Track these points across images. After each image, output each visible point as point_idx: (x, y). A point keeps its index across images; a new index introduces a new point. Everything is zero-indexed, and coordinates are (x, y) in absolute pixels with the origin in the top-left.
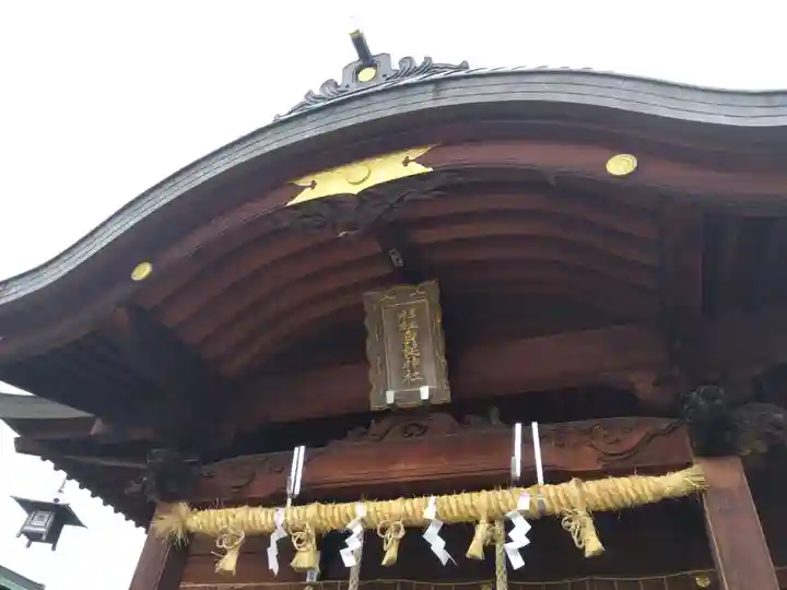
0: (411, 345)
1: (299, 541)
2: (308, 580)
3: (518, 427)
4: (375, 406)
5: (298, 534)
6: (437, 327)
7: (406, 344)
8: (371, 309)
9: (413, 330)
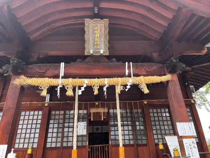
0: (97, 38)
1: (67, 88)
2: (46, 102)
3: (127, 63)
4: (86, 54)
5: (67, 86)
6: (106, 33)
7: (96, 37)
8: (87, 24)
9: (98, 33)
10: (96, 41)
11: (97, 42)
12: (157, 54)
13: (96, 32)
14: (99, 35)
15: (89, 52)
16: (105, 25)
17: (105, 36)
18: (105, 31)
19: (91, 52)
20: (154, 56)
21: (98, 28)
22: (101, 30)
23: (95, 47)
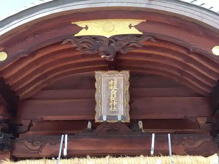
4: (97, 121)
6: (126, 91)
7: (111, 95)
8: (98, 78)
9: (115, 90)
10: (111, 100)
11: (113, 102)
12: (205, 119)
13: (111, 87)
14: (116, 92)
15: (101, 118)
16: (124, 79)
17: (125, 95)
18: (124, 87)
19: (105, 119)
20: (200, 122)
21: (114, 83)
22: (118, 86)
23: (111, 109)
